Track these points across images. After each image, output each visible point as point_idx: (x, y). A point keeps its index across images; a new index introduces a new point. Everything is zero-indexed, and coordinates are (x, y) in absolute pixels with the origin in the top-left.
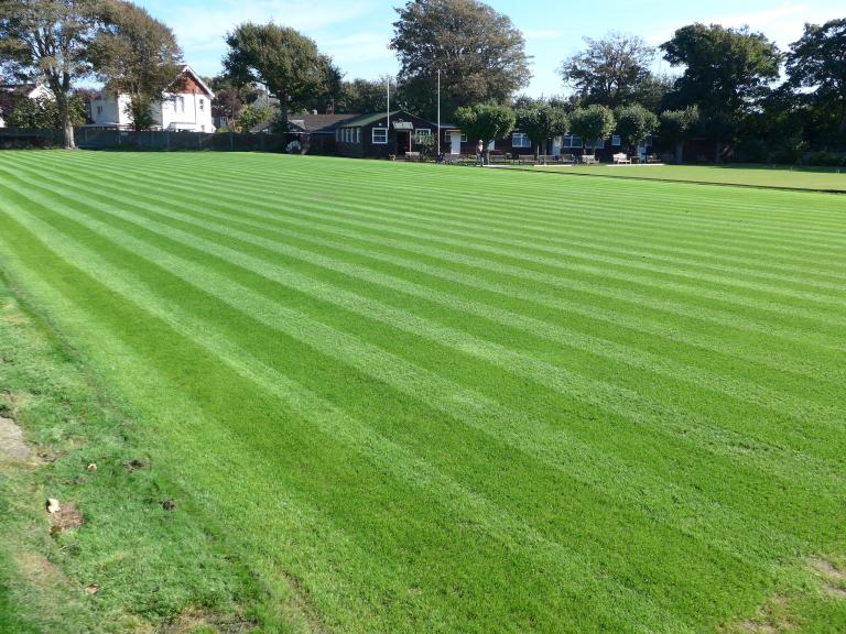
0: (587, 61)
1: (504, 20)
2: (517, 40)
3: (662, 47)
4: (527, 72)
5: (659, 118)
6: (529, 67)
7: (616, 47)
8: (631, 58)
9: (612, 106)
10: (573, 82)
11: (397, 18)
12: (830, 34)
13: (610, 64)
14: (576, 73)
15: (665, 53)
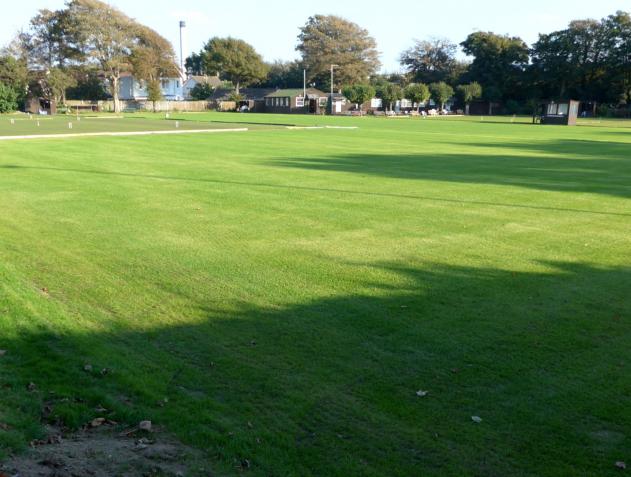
0: (416, 53)
1: (365, 32)
2: (372, 43)
3: (461, 44)
4: (379, 62)
5: (455, 90)
6: (379, 59)
7: (433, 44)
8: (443, 51)
9: (428, 83)
10: (406, 66)
11: (300, 32)
12: (553, 39)
13: (429, 55)
14: (408, 61)
15: (463, 48)
